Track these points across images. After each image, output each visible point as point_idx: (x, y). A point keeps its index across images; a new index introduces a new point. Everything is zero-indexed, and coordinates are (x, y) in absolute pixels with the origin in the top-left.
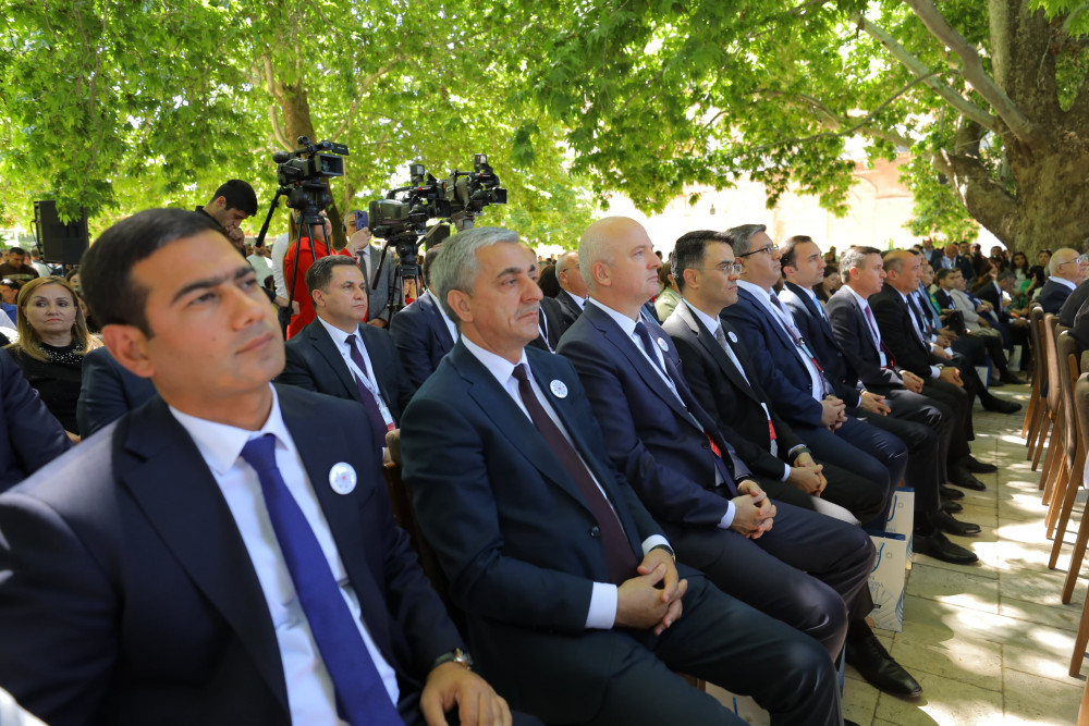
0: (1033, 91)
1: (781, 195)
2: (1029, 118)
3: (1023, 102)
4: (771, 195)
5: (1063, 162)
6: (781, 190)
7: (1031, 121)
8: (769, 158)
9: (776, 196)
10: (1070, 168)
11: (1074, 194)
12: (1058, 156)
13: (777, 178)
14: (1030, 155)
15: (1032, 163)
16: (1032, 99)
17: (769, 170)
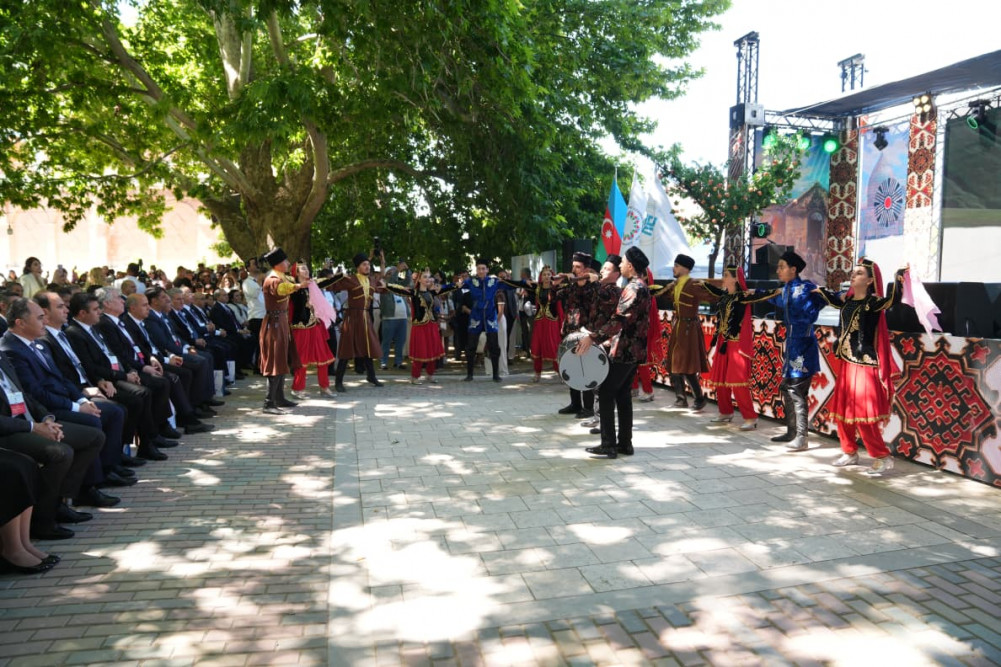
0: (257, 167)
1: (78, 222)
2: (255, 186)
3: (251, 173)
4: (68, 221)
5: (275, 218)
6: (79, 217)
7: (256, 188)
8: (66, 190)
9: (73, 222)
10: (279, 222)
11: (283, 240)
12: (272, 213)
13: (73, 207)
14: (258, 211)
15: (259, 216)
16: (257, 172)
17: (66, 199)
